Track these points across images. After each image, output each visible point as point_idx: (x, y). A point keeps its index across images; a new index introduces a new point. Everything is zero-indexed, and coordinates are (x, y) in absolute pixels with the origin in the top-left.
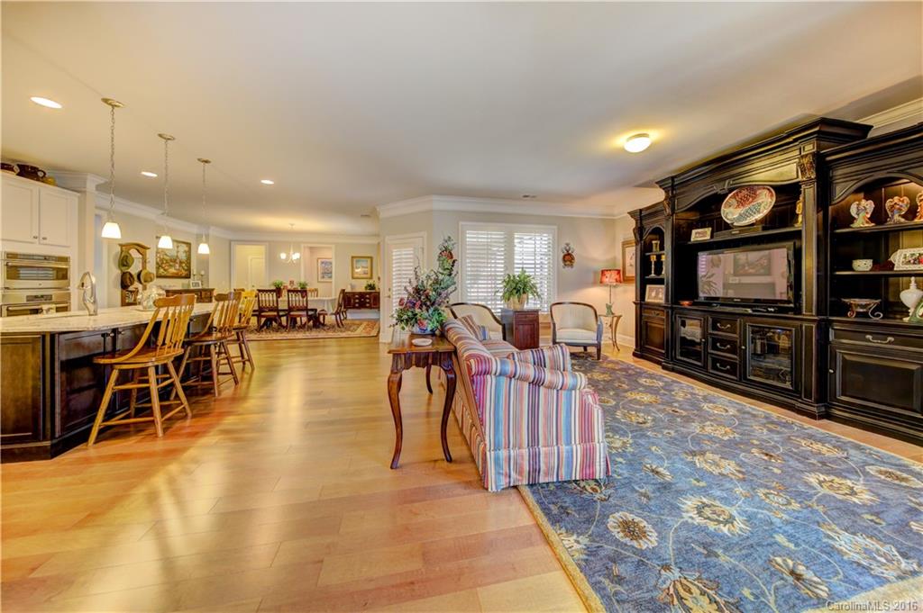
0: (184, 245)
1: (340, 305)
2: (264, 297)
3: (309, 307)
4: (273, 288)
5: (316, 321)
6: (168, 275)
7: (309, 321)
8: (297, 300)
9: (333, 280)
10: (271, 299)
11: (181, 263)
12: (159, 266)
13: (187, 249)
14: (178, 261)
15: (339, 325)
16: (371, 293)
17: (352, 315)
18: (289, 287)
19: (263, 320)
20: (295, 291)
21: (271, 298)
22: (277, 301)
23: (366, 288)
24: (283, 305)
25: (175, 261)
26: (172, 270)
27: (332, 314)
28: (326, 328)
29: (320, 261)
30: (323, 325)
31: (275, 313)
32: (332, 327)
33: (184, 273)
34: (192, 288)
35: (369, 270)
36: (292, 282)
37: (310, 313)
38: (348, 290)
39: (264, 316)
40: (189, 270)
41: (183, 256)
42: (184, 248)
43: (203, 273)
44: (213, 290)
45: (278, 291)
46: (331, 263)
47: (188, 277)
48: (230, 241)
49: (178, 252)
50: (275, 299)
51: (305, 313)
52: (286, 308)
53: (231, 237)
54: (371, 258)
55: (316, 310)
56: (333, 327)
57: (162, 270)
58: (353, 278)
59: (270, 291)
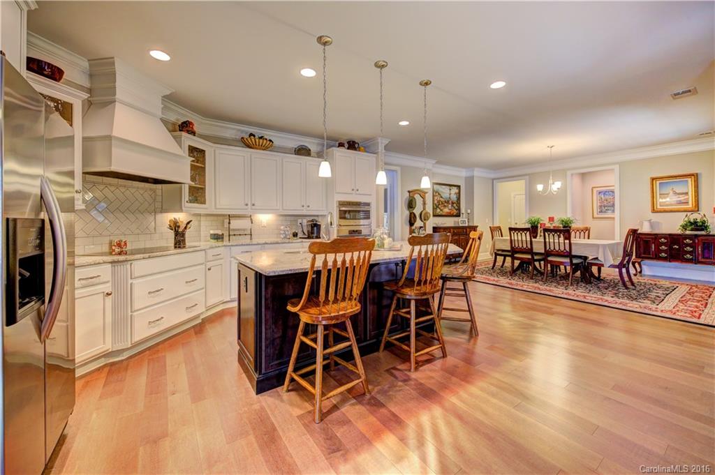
0: (456, 188)
1: (627, 254)
2: (516, 236)
3: (573, 253)
4: (528, 226)
5: (585, 272)
6: (444, 214)
7: (574, 271)
8: (557, 242)
9: (617, 215)
10: (524, 238)
11: (453, 203)
12: (435, 207)
13: (457, 191)
14: (450, 202)
15: (626, 285)
16: (696, 236)
17: (652, 270)
18: (548, 225)
19: (517, 263)
20: (555, 231)
21: (526, 237)
22: (531, 241)
23: (684, 227)
24: (538, 247)
25: (448, 202)
26: (446, 210)
27: (613, 266)
28: (601, 285)
29: (595, 190)
30: (599, 279)
31: (530, 257)
32: (611, 286)
33: (455, 212)
34: (461, 225)
35: (691, 198)
36: (551, 219)
37: (575, 261)
38: (645, 229)
39: (518, 259)
40: (459, 209)
41: (454, 198)
42: (455, 190)
43: (469, 211)
44: (477, 227)
45: (533, 230)
46: (613, 192)
47: (458, 215)
48: (493, 180)
49: (450, 194)
50: (528, 239)
51: (567, 260)
52: (543, 251)
53: (493, 176)
54: (696, 177)
55: (586, 258)
56: (616, 285)
57: (438, 210)
58: (654, 211)
59: (523, 230)
